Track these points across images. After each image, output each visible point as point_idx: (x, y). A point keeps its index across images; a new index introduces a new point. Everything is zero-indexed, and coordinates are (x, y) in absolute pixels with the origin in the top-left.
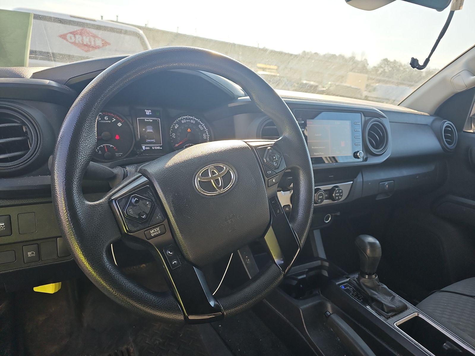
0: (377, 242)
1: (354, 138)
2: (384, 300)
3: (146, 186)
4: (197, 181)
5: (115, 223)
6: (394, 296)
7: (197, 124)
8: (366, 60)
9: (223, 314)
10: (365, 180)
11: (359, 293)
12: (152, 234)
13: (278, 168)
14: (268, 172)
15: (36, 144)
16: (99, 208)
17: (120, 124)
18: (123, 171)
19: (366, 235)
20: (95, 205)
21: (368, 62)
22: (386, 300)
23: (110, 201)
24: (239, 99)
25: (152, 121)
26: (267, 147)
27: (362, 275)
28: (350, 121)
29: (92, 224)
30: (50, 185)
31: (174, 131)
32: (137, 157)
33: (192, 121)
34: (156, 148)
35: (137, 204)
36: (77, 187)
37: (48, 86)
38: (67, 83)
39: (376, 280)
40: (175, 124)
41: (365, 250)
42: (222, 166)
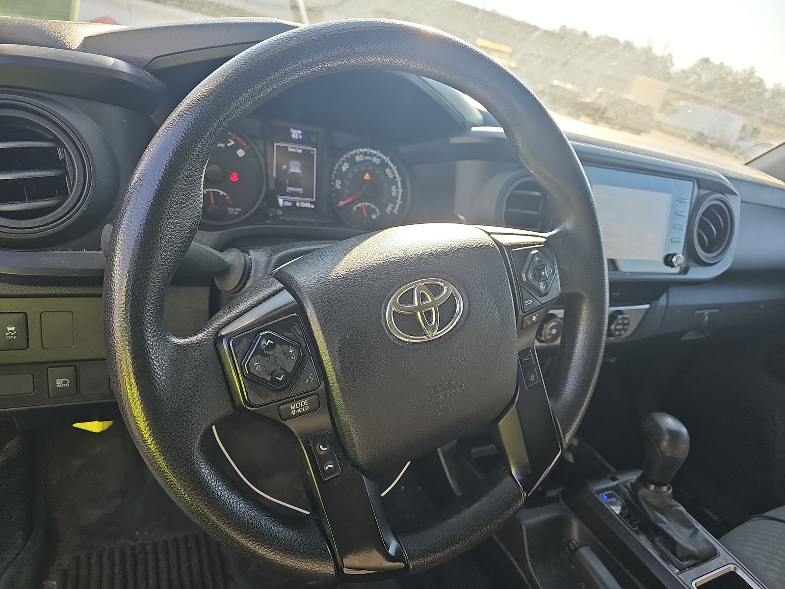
0: (684, 430)
1: (673, 227)
2: (678, 534)
3: (291, 315)
4: (390, 311)
5: (224, 384)
6: (696, 530)
7: (383, 165)
8: (670, 55)
9: (407, 566)
10: (671, 303)
11: (632, 514)
12: (293, 412)
13: (546, 294)
14: (526, 302)
15: (81, 187)
16: (194, 354)
17: (241, 153)
18: (243, 259)
19: (665, 414)
20: (188, 346)
21: (674, 61)
22: (680, 535)
23: (217, 339)
24: (474, 131)
25: (300, 151)
26: (531, 250)
27: (644, 481)
28: (671, 195)
29: (179, 386)
30: (102, 271)
31: (341, 175)
32: (268, 224)
33: (375, 160)
34: (303, 205)
35: (271, 353)
36: (154, 310)
37: (112, 71)
38: (148, 67)
39: (669, 497)
40: (343, 162)
41: (658, 441)
42: (442, 284)
